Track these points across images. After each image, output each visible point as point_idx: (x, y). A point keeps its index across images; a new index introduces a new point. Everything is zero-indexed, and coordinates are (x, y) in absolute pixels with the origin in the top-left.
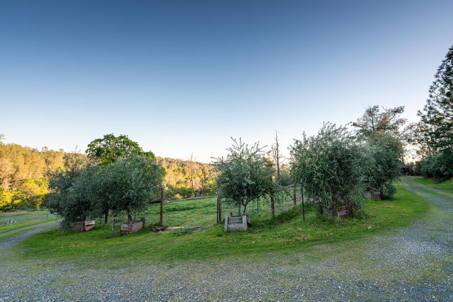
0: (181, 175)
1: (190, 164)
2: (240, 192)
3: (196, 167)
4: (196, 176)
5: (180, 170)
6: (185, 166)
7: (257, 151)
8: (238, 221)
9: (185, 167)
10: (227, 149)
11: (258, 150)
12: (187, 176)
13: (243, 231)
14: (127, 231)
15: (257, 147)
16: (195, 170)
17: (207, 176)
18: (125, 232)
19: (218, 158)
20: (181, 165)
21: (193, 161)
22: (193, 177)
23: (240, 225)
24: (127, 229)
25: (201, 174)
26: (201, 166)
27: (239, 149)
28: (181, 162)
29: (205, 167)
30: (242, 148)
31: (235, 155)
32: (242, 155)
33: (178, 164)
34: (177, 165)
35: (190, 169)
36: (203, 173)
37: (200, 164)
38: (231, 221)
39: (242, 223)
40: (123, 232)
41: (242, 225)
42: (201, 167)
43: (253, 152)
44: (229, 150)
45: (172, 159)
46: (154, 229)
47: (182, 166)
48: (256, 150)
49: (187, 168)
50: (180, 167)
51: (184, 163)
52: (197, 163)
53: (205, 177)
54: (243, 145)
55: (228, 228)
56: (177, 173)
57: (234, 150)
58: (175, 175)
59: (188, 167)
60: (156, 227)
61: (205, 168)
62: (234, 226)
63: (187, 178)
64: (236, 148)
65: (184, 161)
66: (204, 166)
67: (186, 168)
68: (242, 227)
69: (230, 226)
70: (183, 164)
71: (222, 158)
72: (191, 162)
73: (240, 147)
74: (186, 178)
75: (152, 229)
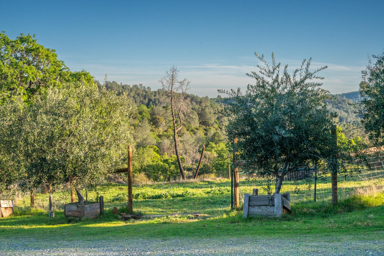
0: (148, 126)
1: (168, 100)
2: (270, 151)
3: (184, 106)
4: (185, 129)
5: (144, 114)
6: (156, 105)
7: (305, 78)
8: (267, 203)
9: (154, 107)
10: (247, 74)
11: (309, 75)
12: (161, 130)
13: (274, 218)
14: (77, 217)
15: (307, 70)
16: (182, 116)
17: (212, 131)
18: (73, 218)
19: (230, 91)
20: (147, 101)
21: (175, 91)
22: (176, 131)
23: (270, 209)
24: (77, 214)
25: (198, 125)
26: (195, 103)
27: (270, 73)
28: (144, 94)
29: (206, 106)
30: (276, 71)
31: (263, 87)
32: (276, 84)
33: (138, 99)
34: (136, 102)
35: (169, 111)
36: (200, 123)
37: (193, 99)
38: (255, 202)
39: (274, 205)
40: (70, 218)
41: (274, 209)
42: (197, 106)
43: (298, 79)
44: (251, 76)
45: (123, 87)
46: (120, 217)
47: (148, 105)
48: (304, 74)
49: (161, 109)
50: (144, 108)
51: (153, 98)
52: (186, 97)
53: (206, 134)
54: (278, 66)
55: (248, 212)
56: (136, 122)
57: (261, 75)
58: (133, 127)
59: (164, 107)
60: (122, 213)
61: (207, 110)
62: (259, 211)
63: (161, 133)
64: (265, 72)
65: (152, 90)
66: (203, 105)
67: (159, 109)
68: (274, 212)
69: (252, 210)
70: (150, 100)
71: (239, 91)
72: (170, 95)
73: (272, 70)
74: (160, 136)
75: (116, 217)
